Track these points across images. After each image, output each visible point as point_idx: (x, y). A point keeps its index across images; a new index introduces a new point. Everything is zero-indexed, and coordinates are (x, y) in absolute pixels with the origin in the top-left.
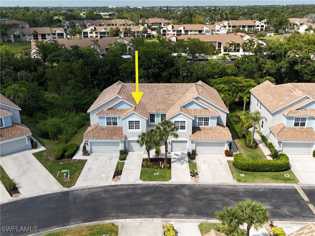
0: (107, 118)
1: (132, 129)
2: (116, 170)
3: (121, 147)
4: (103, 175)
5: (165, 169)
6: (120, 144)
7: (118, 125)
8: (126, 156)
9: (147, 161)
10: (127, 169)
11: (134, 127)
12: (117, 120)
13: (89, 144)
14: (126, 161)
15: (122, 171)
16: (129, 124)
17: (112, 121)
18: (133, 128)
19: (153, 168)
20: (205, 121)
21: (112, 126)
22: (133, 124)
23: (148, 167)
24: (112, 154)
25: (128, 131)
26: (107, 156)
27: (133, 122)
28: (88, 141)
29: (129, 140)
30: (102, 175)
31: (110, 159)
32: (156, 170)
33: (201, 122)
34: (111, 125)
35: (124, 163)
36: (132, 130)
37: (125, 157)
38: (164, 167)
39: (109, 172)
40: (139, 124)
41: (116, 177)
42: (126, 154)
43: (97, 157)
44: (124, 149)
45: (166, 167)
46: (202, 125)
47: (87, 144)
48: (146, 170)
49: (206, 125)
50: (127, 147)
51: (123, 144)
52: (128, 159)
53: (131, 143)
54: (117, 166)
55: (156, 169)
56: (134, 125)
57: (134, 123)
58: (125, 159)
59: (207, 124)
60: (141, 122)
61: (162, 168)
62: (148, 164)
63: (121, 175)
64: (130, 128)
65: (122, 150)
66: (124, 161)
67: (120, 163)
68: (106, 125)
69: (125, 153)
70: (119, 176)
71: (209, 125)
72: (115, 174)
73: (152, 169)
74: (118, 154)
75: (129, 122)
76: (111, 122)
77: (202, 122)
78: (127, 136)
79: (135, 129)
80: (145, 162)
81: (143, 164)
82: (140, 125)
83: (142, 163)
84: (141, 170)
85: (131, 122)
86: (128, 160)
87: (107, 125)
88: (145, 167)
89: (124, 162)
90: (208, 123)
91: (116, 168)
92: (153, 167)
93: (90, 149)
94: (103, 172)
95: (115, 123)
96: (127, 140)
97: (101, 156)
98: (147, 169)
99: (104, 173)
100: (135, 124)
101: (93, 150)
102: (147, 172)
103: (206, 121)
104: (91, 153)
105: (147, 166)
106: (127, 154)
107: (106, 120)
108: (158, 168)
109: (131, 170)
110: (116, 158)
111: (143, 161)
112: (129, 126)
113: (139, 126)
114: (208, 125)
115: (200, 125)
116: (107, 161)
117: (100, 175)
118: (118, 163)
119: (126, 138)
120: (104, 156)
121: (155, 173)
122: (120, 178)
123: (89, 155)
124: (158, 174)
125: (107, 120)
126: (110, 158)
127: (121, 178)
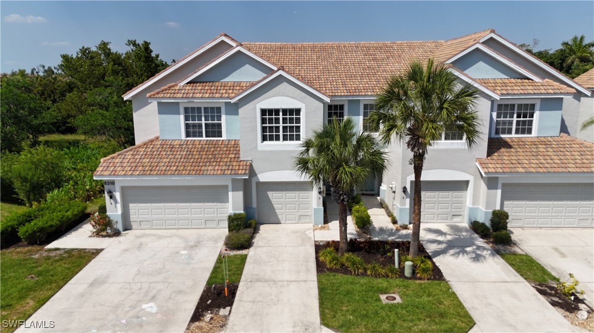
0: (186, 110)
1: (271, 139)
2: (209, 283)
3: (234, 204)
4: (150, 307)
5: (420, 279)
6: (230, 194)
7: (224, 137)
8: (252, 237)
9: (337, 249)
10: (258, 280)
11: (281, 133)
12: (219, 118)
13: (118, 195)
14: (251, 252)
15: (237, 287)
16: (263, 121)
17: (203, 122)
18: (278, 138)
19: (364, 274)
20: (519, 116)
21: (204, 138)
22: (277, 121)
23: (344, 270)
24: (202, 232)
25: (259, 149)
26: (182, 237)
27: (277, 112)
28: (113, 183)
29: (261, 180)
30: (144, 306)
31: (192, 247)
32: (382, 283)
33: (504, 123)
34: (202, 136)
35: (244, 258)
36: (274, 142)
37: (247, 236)
38: (414, 273)
39: (180, 292)
40: (298, 120)
41: (208, 316)
42: (250, 230)
43: (143, 240)
44: (242, 212)
45: (425, 271)
46: (510, 132)
47: (110, 192)
48: (341, 284)
49: (523, 132)
50: (254, 205)
51: (240, 194)
52: (260, 243)
53: (270, 194)
54: (216, 270)
55: (380, 280)
56: (281, 125)
57: (281, 116)
58: (247, 245)
59: (525, 127)
60: (307, 113)
61: (408, 273)
62: (344, 260)
63: (230, 304)
64: (264, 138)
65: (235, 214)
66: (244, 252)
67: (229, 257)
68: (183, 137)
69: (248, 226)
70: (223, 312)
71: (534, 133)
72: (203, 299)
73: (363, 280)
74: (224, 231)
75: (264, 112)
76: (200, 126)
77: (511, 123)
78: (254, 164)
79: (285, 139)
80: (330, 253)
81: (322, 259)
82: (302, 125)
83: (317, 258)
84: (319, 282)
85: (270, 112)
86: (259, 250)
87: (188, 135)
88: (330, 270)
89: (246, 256)
90: (531, 123)
91: (210, 278)
92: (365, 270)
93: (120, 212)
94: (154, 292)
95: (214, 130)
96: (254, 181)
97: (160, 237)
98: (340, 277)
99: (153, 298)
100: (285, 120)
101: (133, 217)
102: (348, 293)
103: (525, 116)
104: (125, 229)
105: (338, 267)
106: (256, 230)
107: (182, 117)
108: (388, 276)
109: (275, 282)
110: (216, 241)
111: (317, 252)
112: (264, 129)
113: (298, 128)
114: (530, 131)
115: (504, 133)
116: (177, 253)
117: (133, 307)
118: (220, 260)
119: (252, 173)
120: (170, 236)
121: (383, 297)
122: (226, 317)
123: (117, 234)
124: (398, 300)
125: (187, 119)
126: (192, 243)
127: (231, 318)
